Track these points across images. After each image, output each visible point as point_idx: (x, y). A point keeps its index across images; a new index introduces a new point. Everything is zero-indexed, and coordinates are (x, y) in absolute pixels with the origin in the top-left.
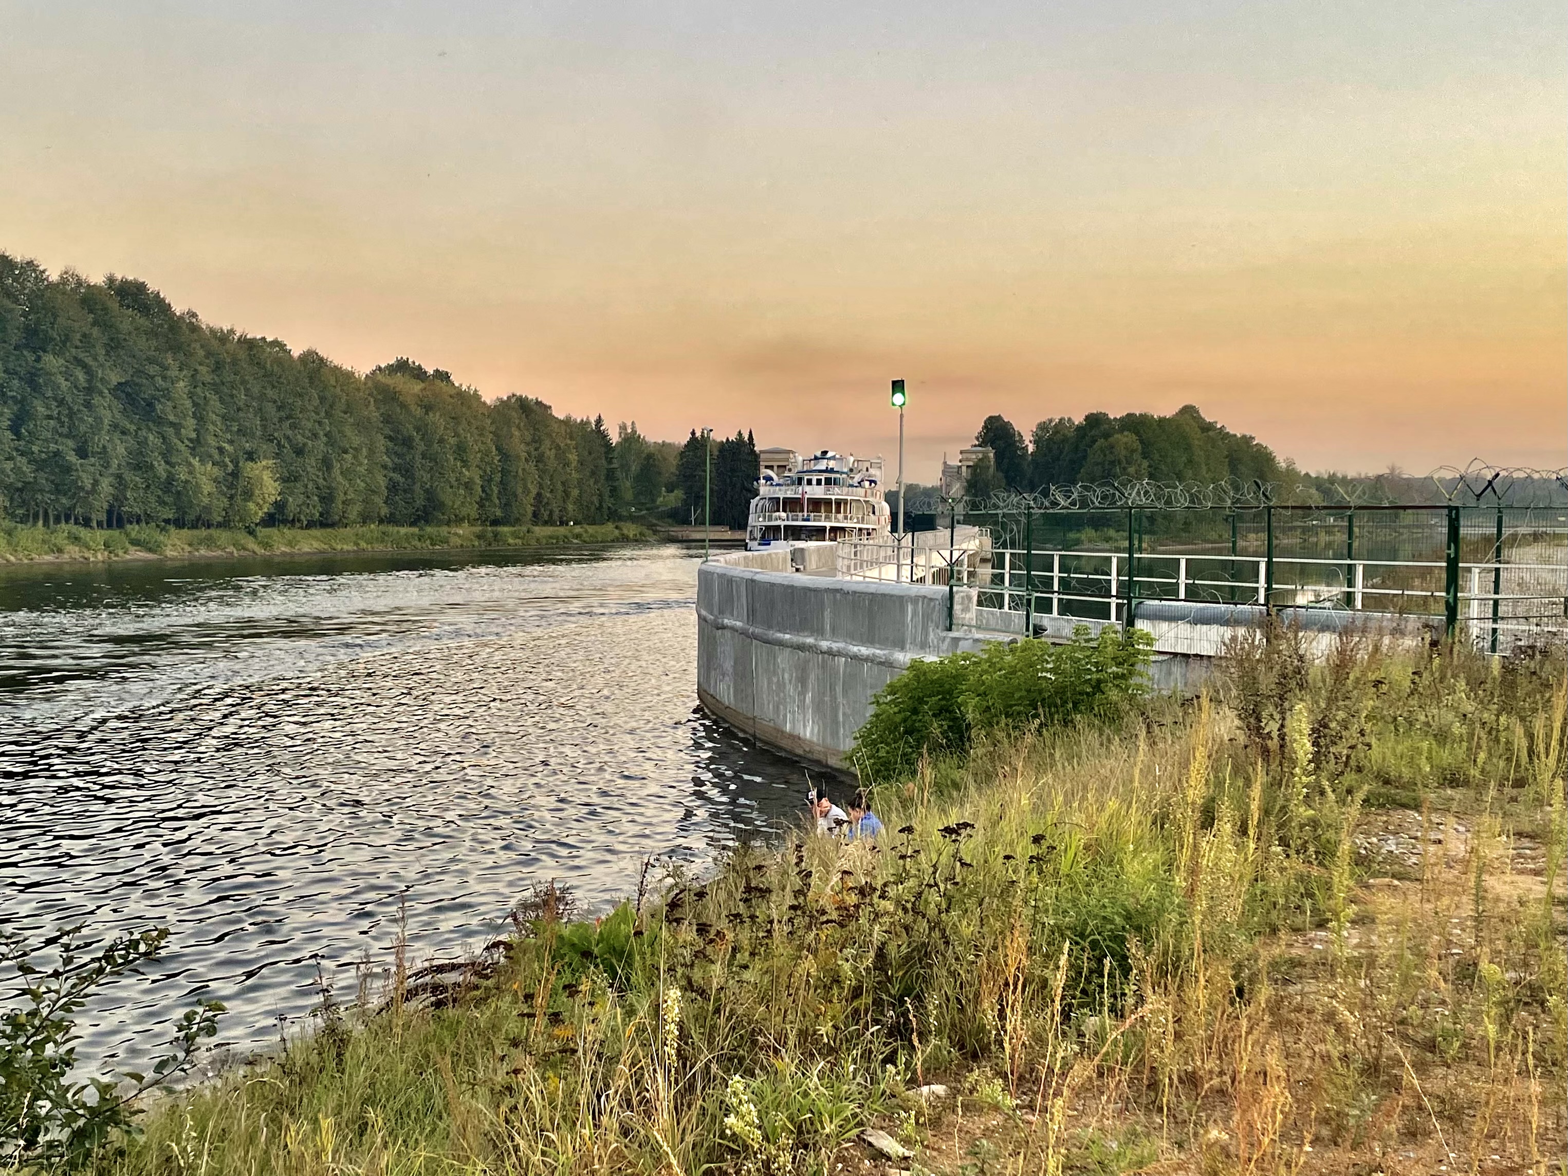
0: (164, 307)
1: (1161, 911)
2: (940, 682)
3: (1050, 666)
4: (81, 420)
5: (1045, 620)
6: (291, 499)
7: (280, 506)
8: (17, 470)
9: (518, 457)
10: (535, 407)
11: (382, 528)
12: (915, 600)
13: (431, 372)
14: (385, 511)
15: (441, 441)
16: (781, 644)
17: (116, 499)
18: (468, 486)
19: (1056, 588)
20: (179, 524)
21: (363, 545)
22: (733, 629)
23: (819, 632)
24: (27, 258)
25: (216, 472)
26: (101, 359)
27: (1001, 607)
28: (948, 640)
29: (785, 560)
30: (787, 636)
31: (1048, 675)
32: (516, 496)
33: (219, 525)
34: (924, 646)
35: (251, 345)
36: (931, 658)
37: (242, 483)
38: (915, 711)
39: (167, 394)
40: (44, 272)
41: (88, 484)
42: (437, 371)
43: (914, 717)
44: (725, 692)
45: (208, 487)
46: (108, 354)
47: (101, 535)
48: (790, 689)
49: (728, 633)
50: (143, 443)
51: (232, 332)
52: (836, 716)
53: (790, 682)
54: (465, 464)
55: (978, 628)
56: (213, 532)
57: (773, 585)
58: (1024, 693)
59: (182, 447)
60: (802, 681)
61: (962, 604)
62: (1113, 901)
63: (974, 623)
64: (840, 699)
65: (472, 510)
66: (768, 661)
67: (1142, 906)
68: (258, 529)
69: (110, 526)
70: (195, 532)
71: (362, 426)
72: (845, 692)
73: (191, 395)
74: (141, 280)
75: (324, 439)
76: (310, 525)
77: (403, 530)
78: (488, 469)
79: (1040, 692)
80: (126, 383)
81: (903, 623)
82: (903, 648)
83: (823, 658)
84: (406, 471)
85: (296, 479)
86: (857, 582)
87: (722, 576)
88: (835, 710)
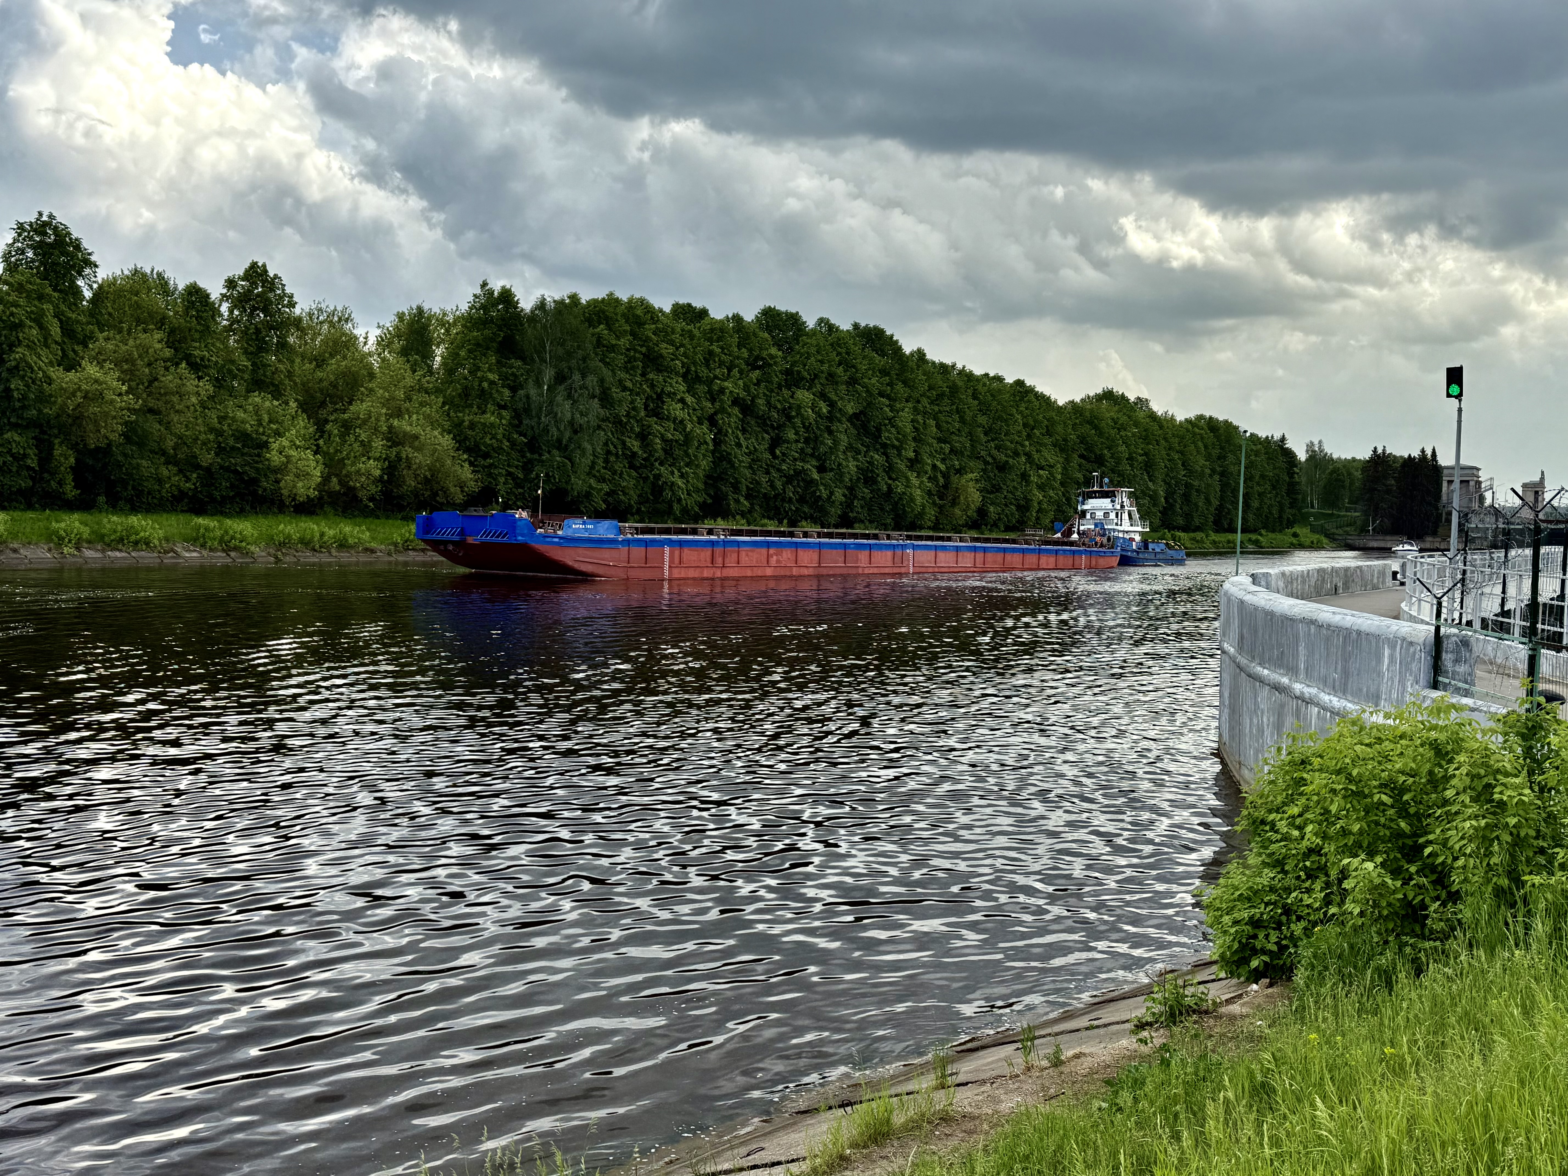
4: (823, 443)
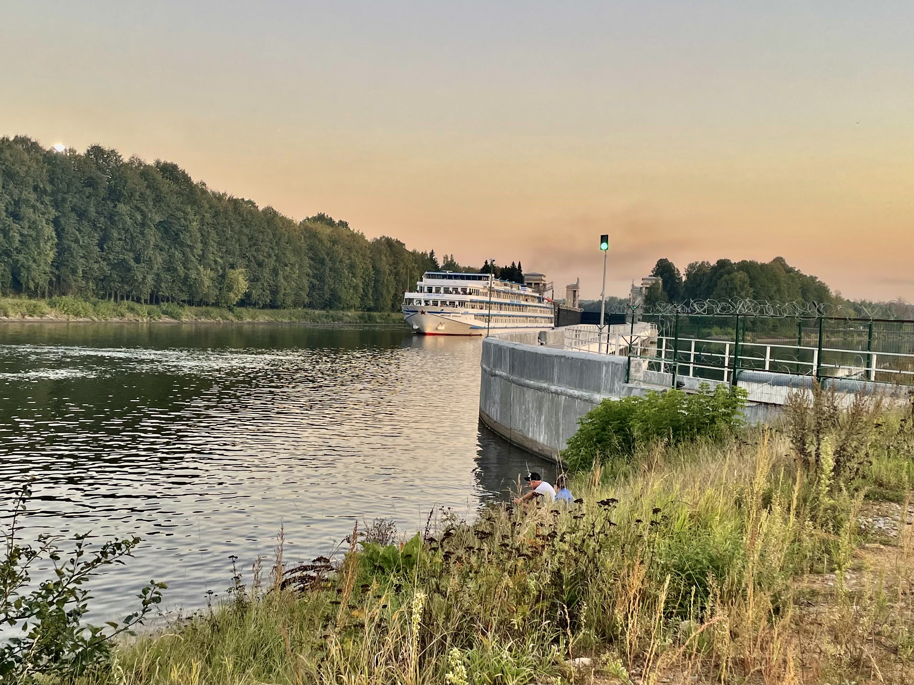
0: (187, 179)
1: (731, 558)
2: (619, 413)
3: (685, 406)
5: (685, 379)
6: (254, 291)
7: (247, 295)
8: (101, 269)
9: (385, 272)
10: (396, 244)
11: (306, 310)
12: (607, 364)
13: (337, 221)
14: (307, 300)
15: (341, 261)
16: (529, 387)
17: (155, 288)
18: (355, 288)
19: (692, 361)
20: (191, 303)
21: (294, 319)
22: (501, 376)
23: (551, 380)
24: (112, 148)
25: (212, 274)
26: (151, 207)
27: (659, 370)
28: (626, 389)
29: (534, 338)
30: (532, 382)
31: (683, 412)
32: (382, 295)
33: (213, 305)
34: (611, 391)
35: (235, 203)
36: (615, 399)
37: (227, 281)
38: (604, 429)
39: (186, 228)
40: (120, 156)
41: (140, 277)
42: (341, 221)
43: (603, 433)
44: (495, 413)
45: (207, 282)
46: (154, 204)
47: (145, 308)
48: (532, 413)
49: (498, 379)
50: (172, 256)
51: (225, 194)
52: (558, 429)
53: (533, 408)
54: (354, 275)
55: (644, 382)
56: (209, 308)
57: (524, 352)
58: (669, 421)
59: (193, 259)
60: (540, 409)
61: (635, 367)
62: (704, 550)
63: (642, 379)
64: (561, 420)
65: (357, 302)
66: (520, 396)
67: (721, 555)
68: (235, 307)
69: (151, 303)
70: (199, 308)
71: (296, 251)
72: (564, 416)
73: (200, 230)
74: (175, 163)
75: (275, 258)
76: (264, 307)
77: (317, 312)
78: (367, 278)
79: (679, 421)
80: (164, 221)
81: (600, 378)
82: (599, 392)
83: (552, 396)
84: (320, 278)
85: (258, 280)
86: (574, 352)
87: (496, 345)
88: (557, 426)
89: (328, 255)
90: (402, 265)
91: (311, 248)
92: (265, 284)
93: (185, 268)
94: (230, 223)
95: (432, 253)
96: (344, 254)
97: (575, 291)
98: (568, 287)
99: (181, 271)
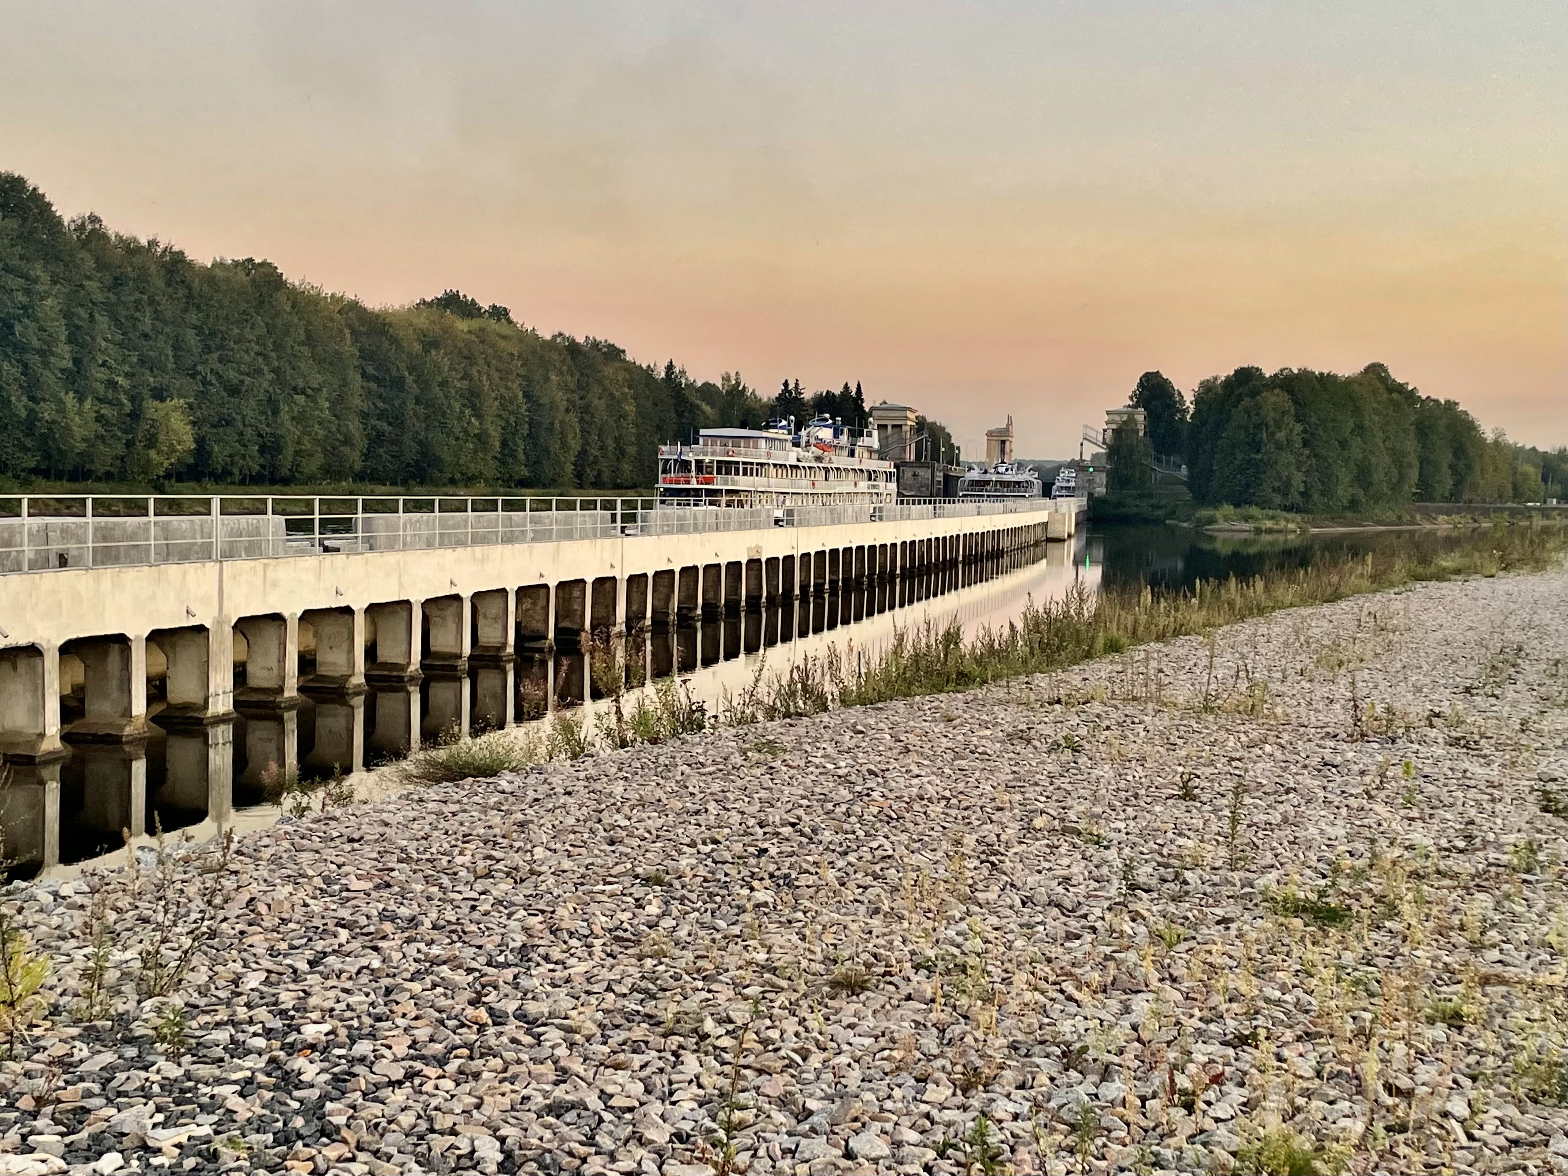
89: (412, 370)
90: (596, 390)
91: (366, 355)
92: (249, 431)
93: (32, 398)
94: (151, 302)
95: (670, 367)
96: (451, 369)
97: (1003, 442)
98: (990, 434)
99: (20, 405)
